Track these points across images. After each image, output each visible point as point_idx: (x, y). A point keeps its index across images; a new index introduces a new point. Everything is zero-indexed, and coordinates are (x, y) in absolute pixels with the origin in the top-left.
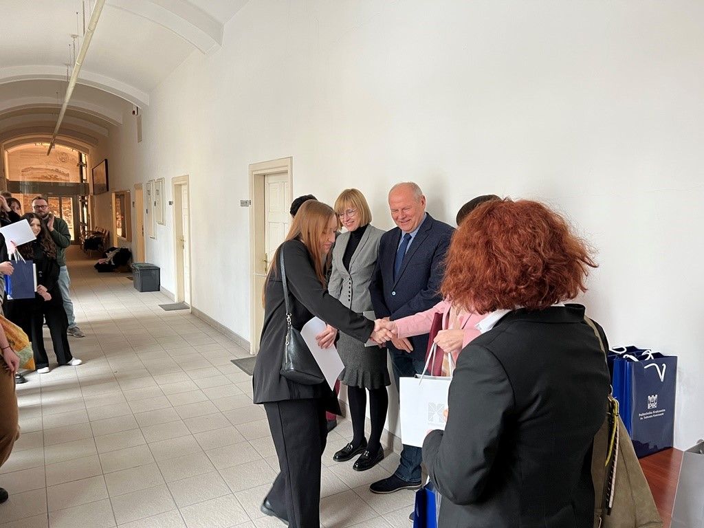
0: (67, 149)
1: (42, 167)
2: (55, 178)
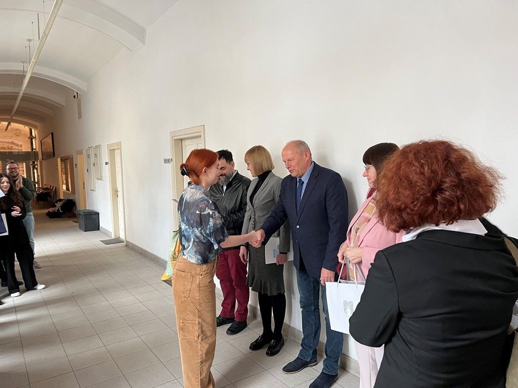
0: (21, 126)
1: (1, 140)
2: (11, 149)
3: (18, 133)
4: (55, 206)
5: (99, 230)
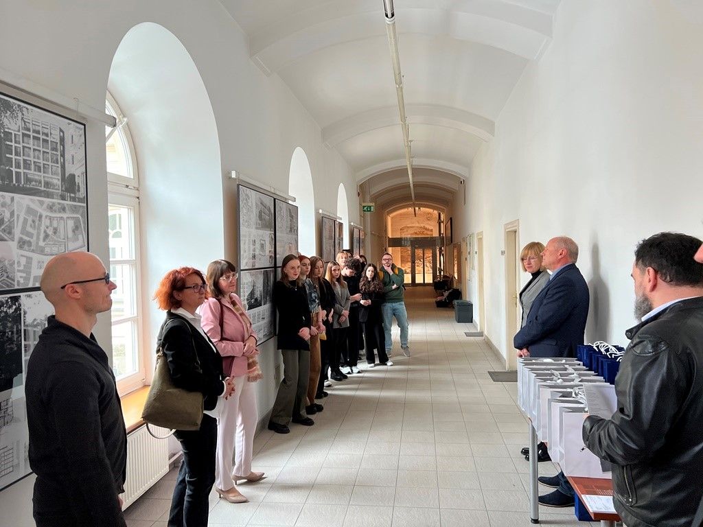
0: (431, 211)
1: (413, 225)
2: (423, 233)
3: (429, 217)
5: (472, 322)
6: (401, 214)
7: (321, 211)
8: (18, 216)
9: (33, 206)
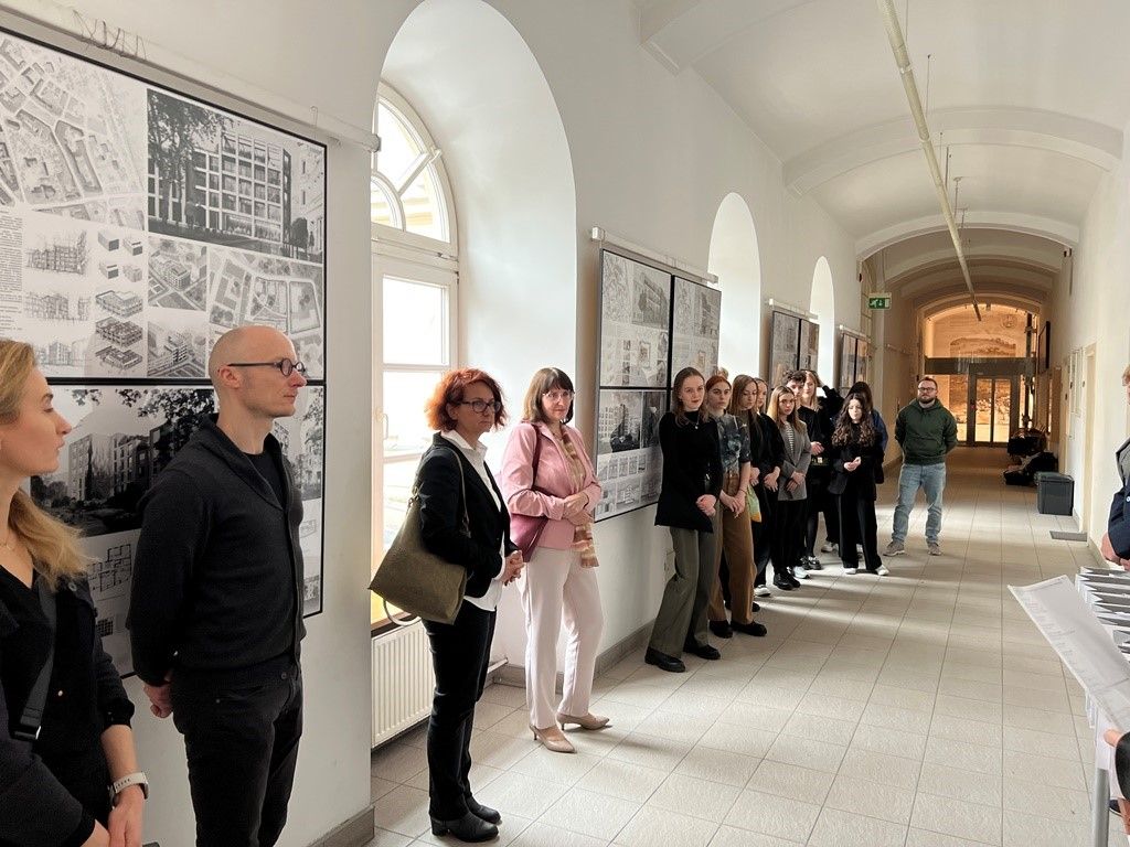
0: (1012, 310)
1: (978, 336)
2: (995, 351)
3: (1009, 323)
4: (1020, 463)
5: (1071, 514)
6: (953, 317)
7: (771, 302)
8: (212, 275)
9: (235, 262)
